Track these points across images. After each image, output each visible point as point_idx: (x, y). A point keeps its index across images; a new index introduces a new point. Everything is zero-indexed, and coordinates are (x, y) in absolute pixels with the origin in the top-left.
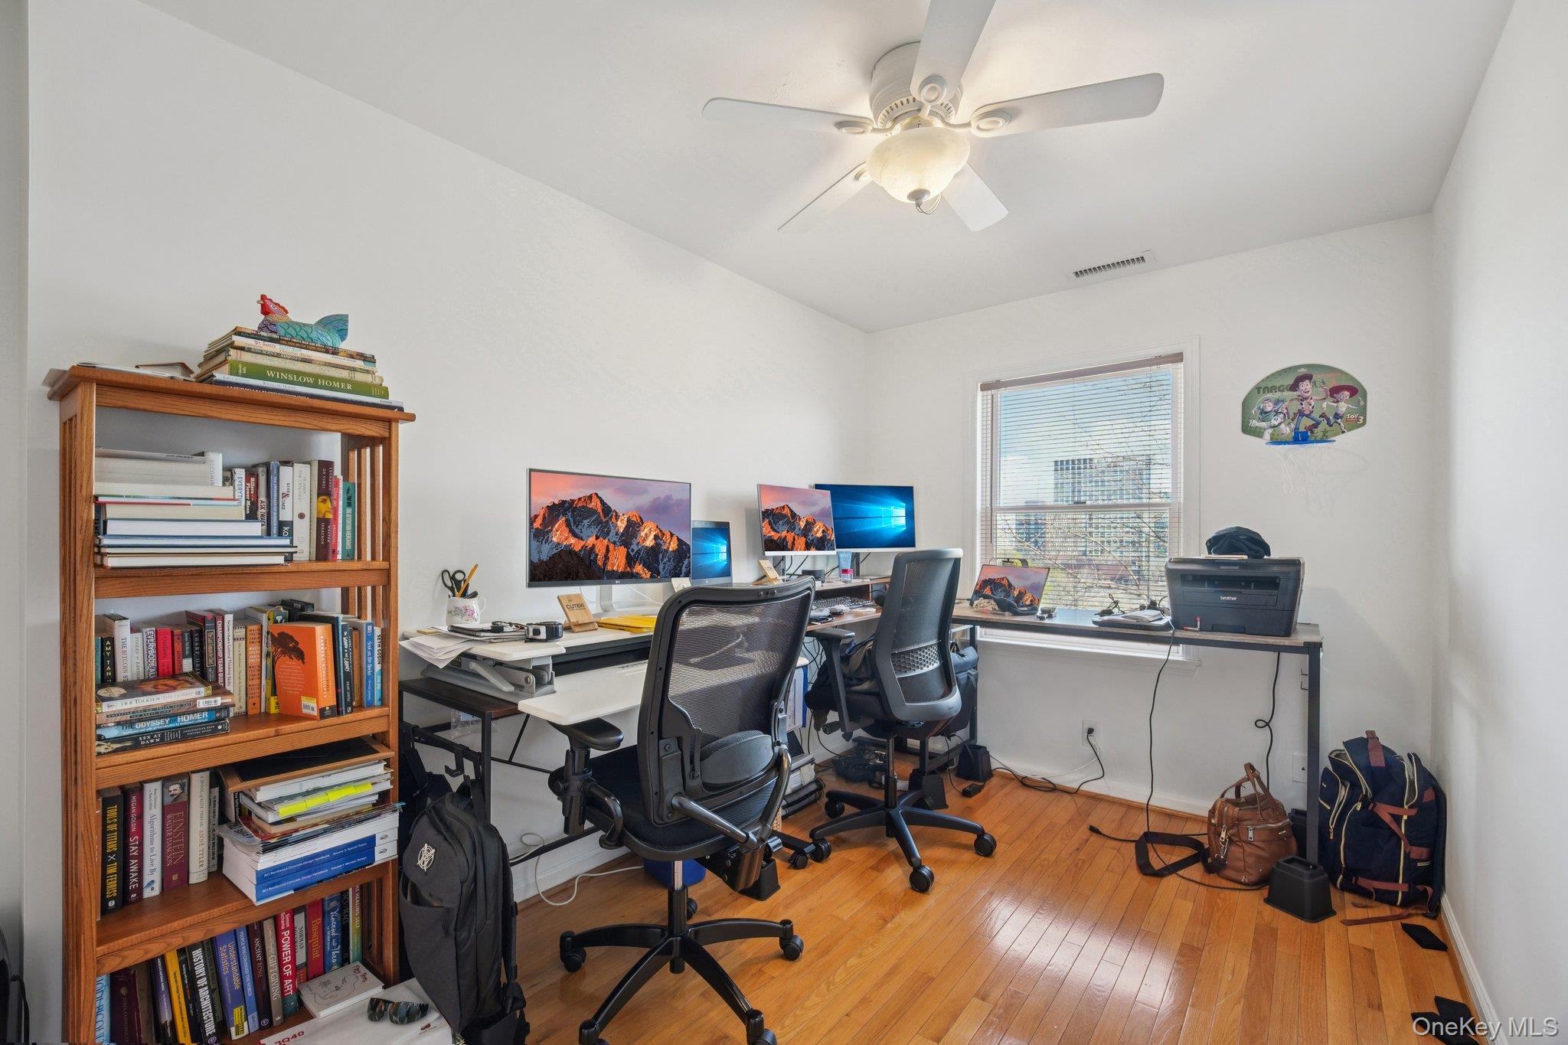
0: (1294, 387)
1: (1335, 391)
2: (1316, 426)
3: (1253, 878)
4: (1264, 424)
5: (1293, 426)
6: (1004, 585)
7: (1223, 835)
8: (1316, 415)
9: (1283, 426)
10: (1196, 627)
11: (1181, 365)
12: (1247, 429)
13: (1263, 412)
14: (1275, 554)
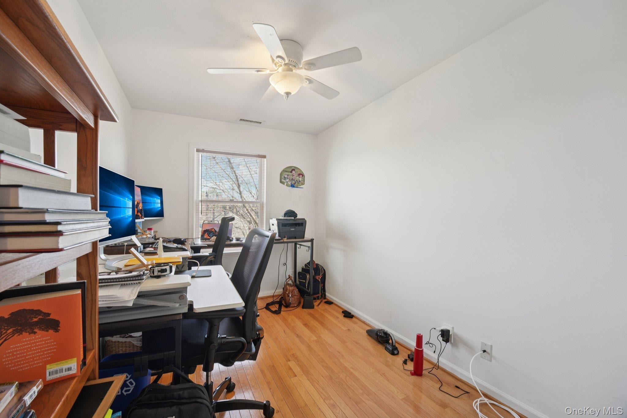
0: (291, 172)
1: (299, 175)
2: (295, 183)
3: (297, 304)
4: (285, 181)
5: (291, 182)
6: (213, 232)
7: (290, 295)
8: (295, 180)
9: (289, 182)
10: (285, 238)
11: (265, 159)
12: (281, 182)
13: (285, 178)
14: (298, 217)
